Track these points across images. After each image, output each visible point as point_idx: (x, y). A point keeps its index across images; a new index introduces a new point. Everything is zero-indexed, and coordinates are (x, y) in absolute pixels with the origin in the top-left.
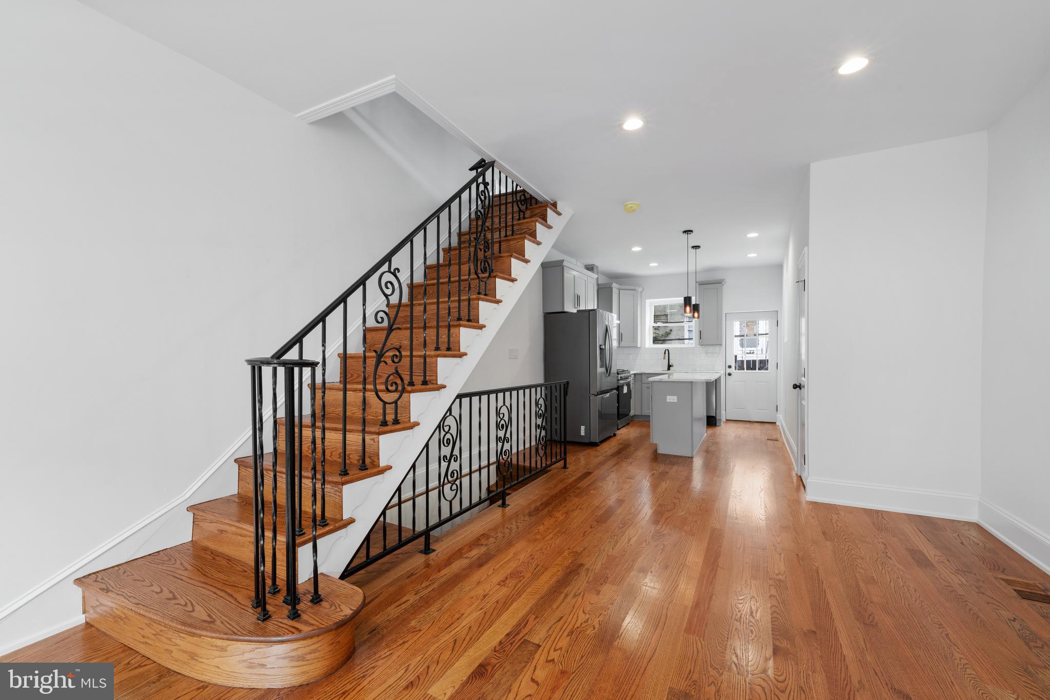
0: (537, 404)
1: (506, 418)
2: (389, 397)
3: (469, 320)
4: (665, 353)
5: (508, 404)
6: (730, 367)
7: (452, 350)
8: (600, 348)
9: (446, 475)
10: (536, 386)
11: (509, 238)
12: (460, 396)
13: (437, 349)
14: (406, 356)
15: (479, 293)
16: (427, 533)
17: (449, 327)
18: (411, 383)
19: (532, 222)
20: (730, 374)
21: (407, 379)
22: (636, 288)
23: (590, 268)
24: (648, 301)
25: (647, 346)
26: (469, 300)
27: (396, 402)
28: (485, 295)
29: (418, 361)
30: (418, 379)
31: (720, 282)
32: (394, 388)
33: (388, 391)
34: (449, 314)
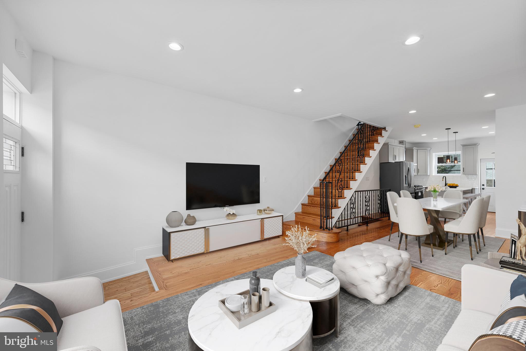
0: (378, 196)
1: (368, 199)
2: (340, 191)
3: (357, 171)
4: (443, 178)
5: (368, 195)
6: (483, 185)
7: (353, 179)
8: (405, 177)
9: (352, 212)
10: (378, 190)
11: (368, 143)
12: (355, 192)
13: (350, 179)
14: (343, 180)
15: (360, 162)
16: (347, 226)
17: (353, 172)
18: (344, 187)
19: (377, 136)
20: (483, 189)
21: (343, 186)
22: (427, 148)
23: (401, 142)
24: (434, 154)
25: (433, 175)
26: (358, 164)
27: (341, 192)
28: (362, 163)
29: (346, 182)
30: (346, 186)
31: (475, 145)
32: (340, 188)
33: (340, 189)
34: (353, 169)
